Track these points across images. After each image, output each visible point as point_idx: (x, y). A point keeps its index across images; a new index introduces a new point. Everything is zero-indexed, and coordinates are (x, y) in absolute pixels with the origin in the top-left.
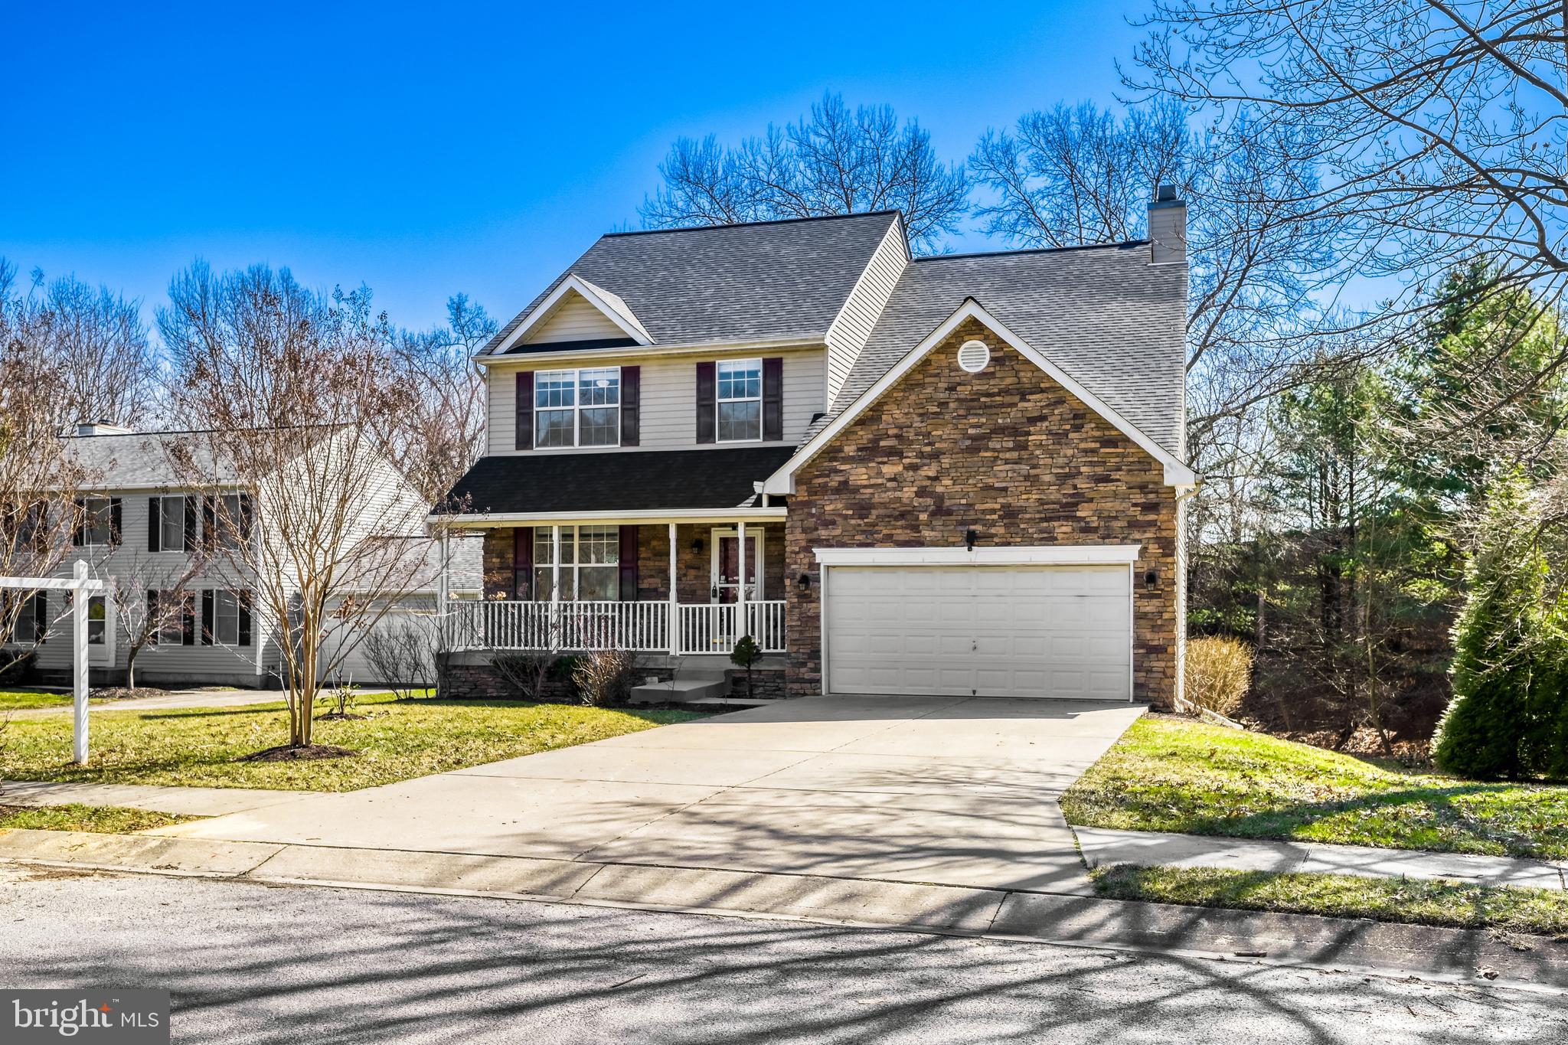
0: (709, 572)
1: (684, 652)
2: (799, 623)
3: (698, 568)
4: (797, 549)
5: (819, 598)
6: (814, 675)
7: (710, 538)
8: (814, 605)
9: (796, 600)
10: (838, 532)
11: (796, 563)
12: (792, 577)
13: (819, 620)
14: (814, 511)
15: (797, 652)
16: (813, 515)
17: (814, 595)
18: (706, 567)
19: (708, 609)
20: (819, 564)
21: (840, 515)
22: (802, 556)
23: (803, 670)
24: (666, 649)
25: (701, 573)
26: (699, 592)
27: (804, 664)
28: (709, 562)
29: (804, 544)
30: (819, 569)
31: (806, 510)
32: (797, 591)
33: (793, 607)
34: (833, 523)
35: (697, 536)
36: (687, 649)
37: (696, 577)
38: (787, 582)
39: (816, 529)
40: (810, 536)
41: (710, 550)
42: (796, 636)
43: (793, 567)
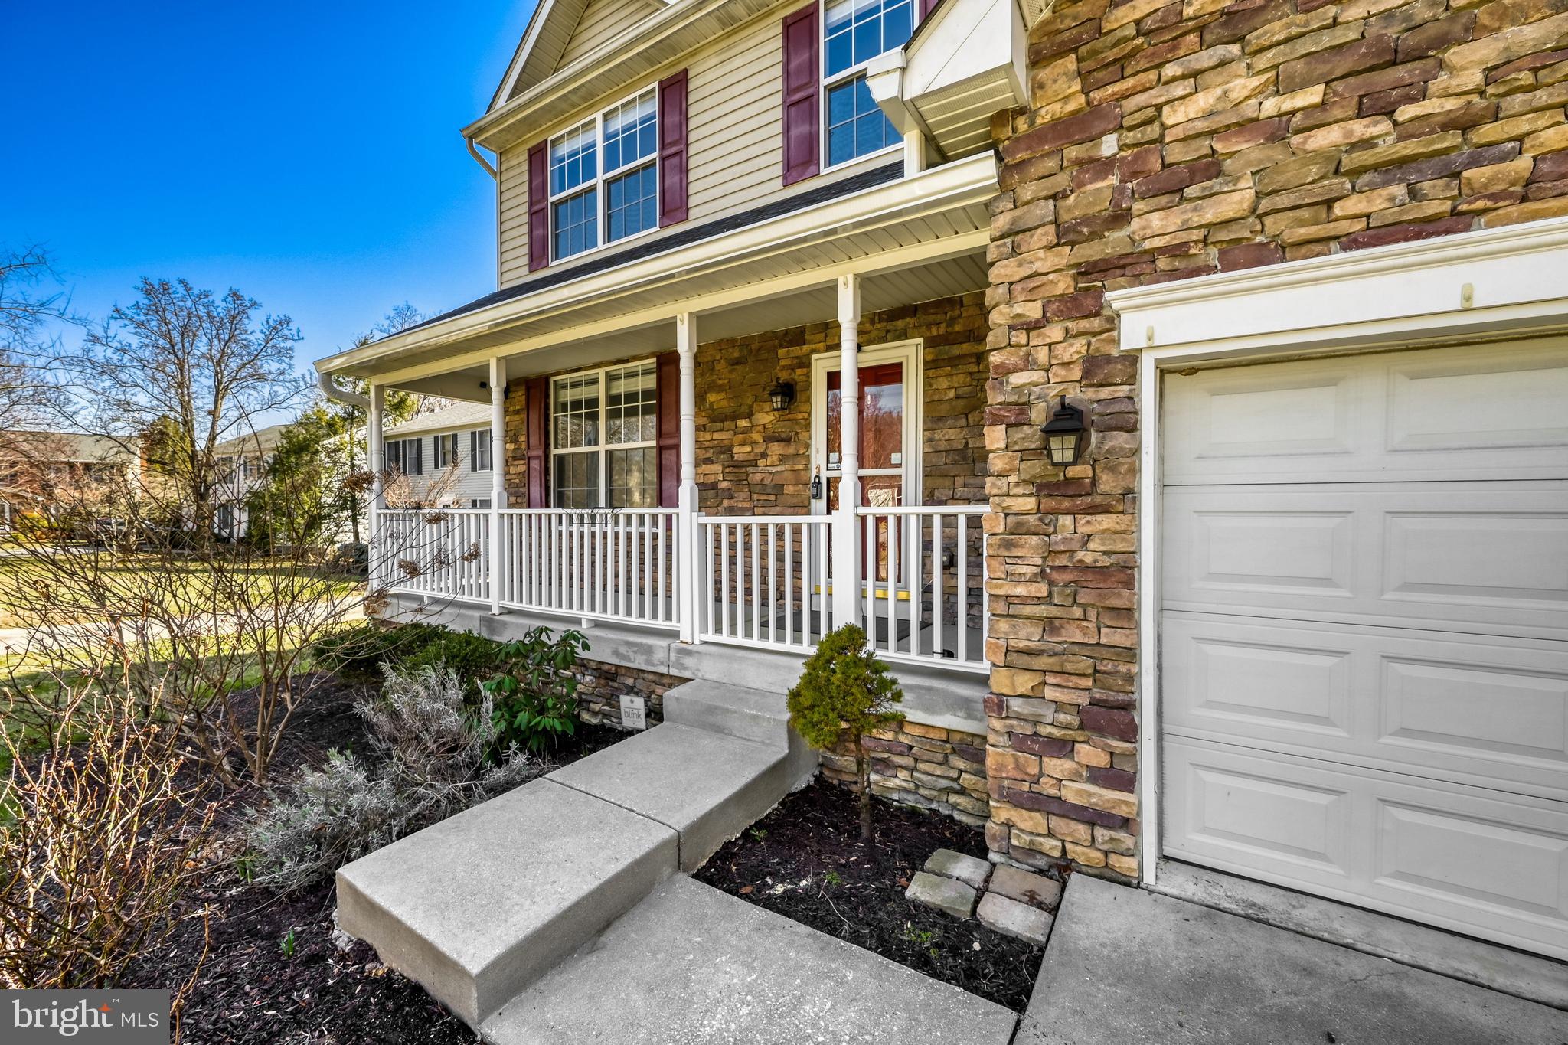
0: (808, 447)
1: (711, 637)
2: (1042, 589)
3: (787, 441)
4: (1034, 311)
5: (1130, 495)
6: (1104, 797)
7: (808, 376)
8: (1107, 522)
9: (1030, 503)
10: (1236, 200)
11: (1029, 364)
12: (1017, 415)
13: (1129, 583)
14: (1109, 146)
15: (1034, 695)
16: (1105, 166)
17: (1107, 483)
18: (803, 436)
19: (797, 530)
20: (1132, 359)
21: (1246, 126)
22: (1055, 332)
23: (1056, 766)
24: (672, 625)
25: (791, 450)
26: (789, 489)
27: (1063, 747)
28: (807, 426)
29: (1063, 285)
30: (1132, 379)
31: (1072, 152)
32: (1035, 467)
33: (1018, 530)
34: (1210, 168)
35: (784, 376)
36: (718, 630)
37: (783, 459)
38: (995, 437)
39: (1120, 217)
40: (1090, 252)
41: (809, 400)
42: (1028, 636)
43: (1017, 379)
